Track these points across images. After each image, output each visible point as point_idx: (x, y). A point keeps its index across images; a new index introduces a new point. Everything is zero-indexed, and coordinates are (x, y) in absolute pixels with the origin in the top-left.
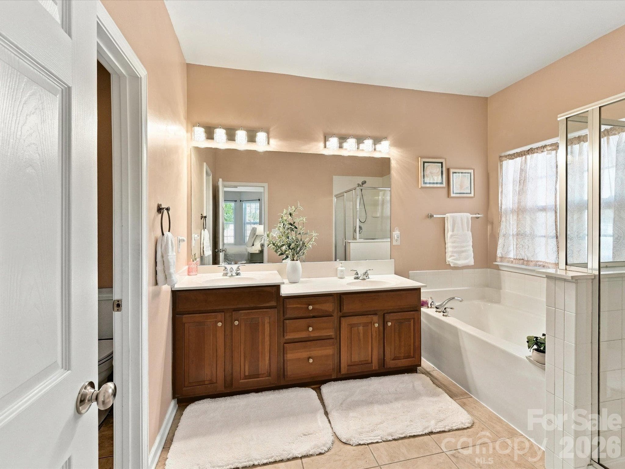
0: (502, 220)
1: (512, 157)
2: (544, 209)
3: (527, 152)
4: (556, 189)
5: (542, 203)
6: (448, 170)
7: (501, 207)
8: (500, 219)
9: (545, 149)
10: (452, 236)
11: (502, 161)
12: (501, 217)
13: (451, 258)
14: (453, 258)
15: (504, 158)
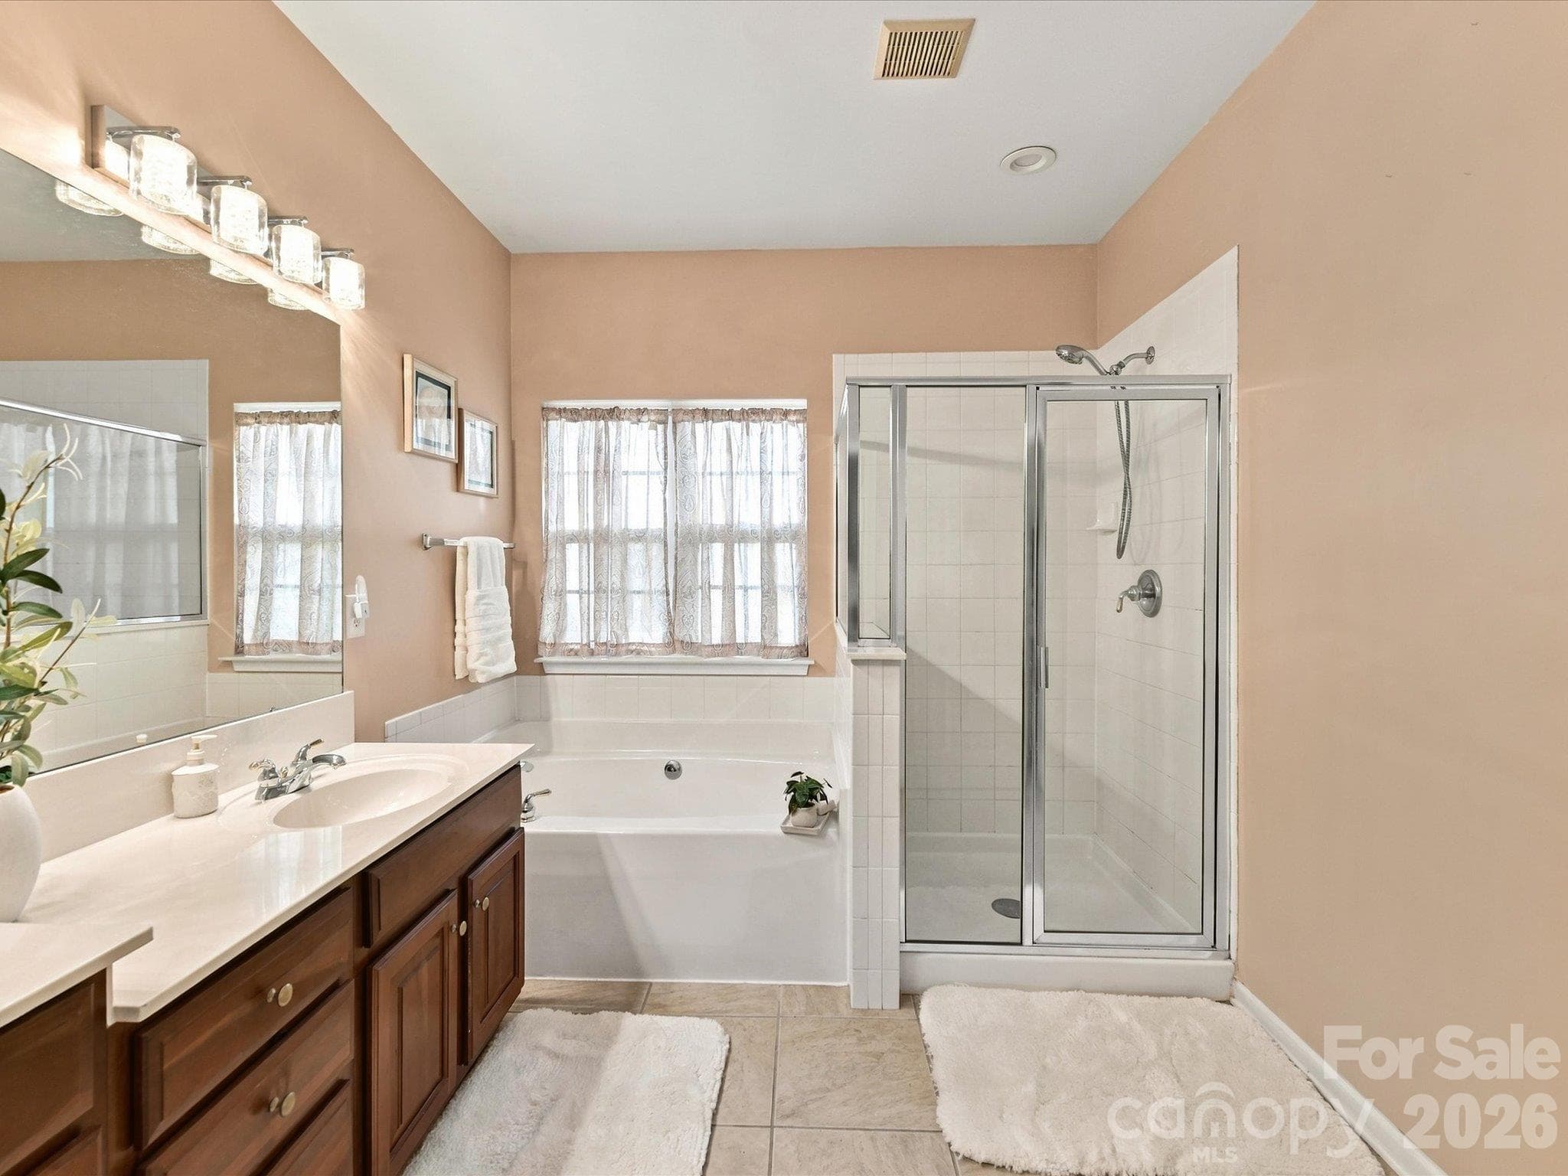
0: (550, 558)
1: (575, 415)
2: (641, 537)
3: (608, 414)
4: (665, 500)
5: (636, 524)
6: (460, 412)
7: (547, 528)
8: (545, 555)
9: (645, 418)
10: (479, 598)
11: (548, 420)
12: (547, 550)
13: (480, 662)
14: (483, 660)
15: (553, 415)
